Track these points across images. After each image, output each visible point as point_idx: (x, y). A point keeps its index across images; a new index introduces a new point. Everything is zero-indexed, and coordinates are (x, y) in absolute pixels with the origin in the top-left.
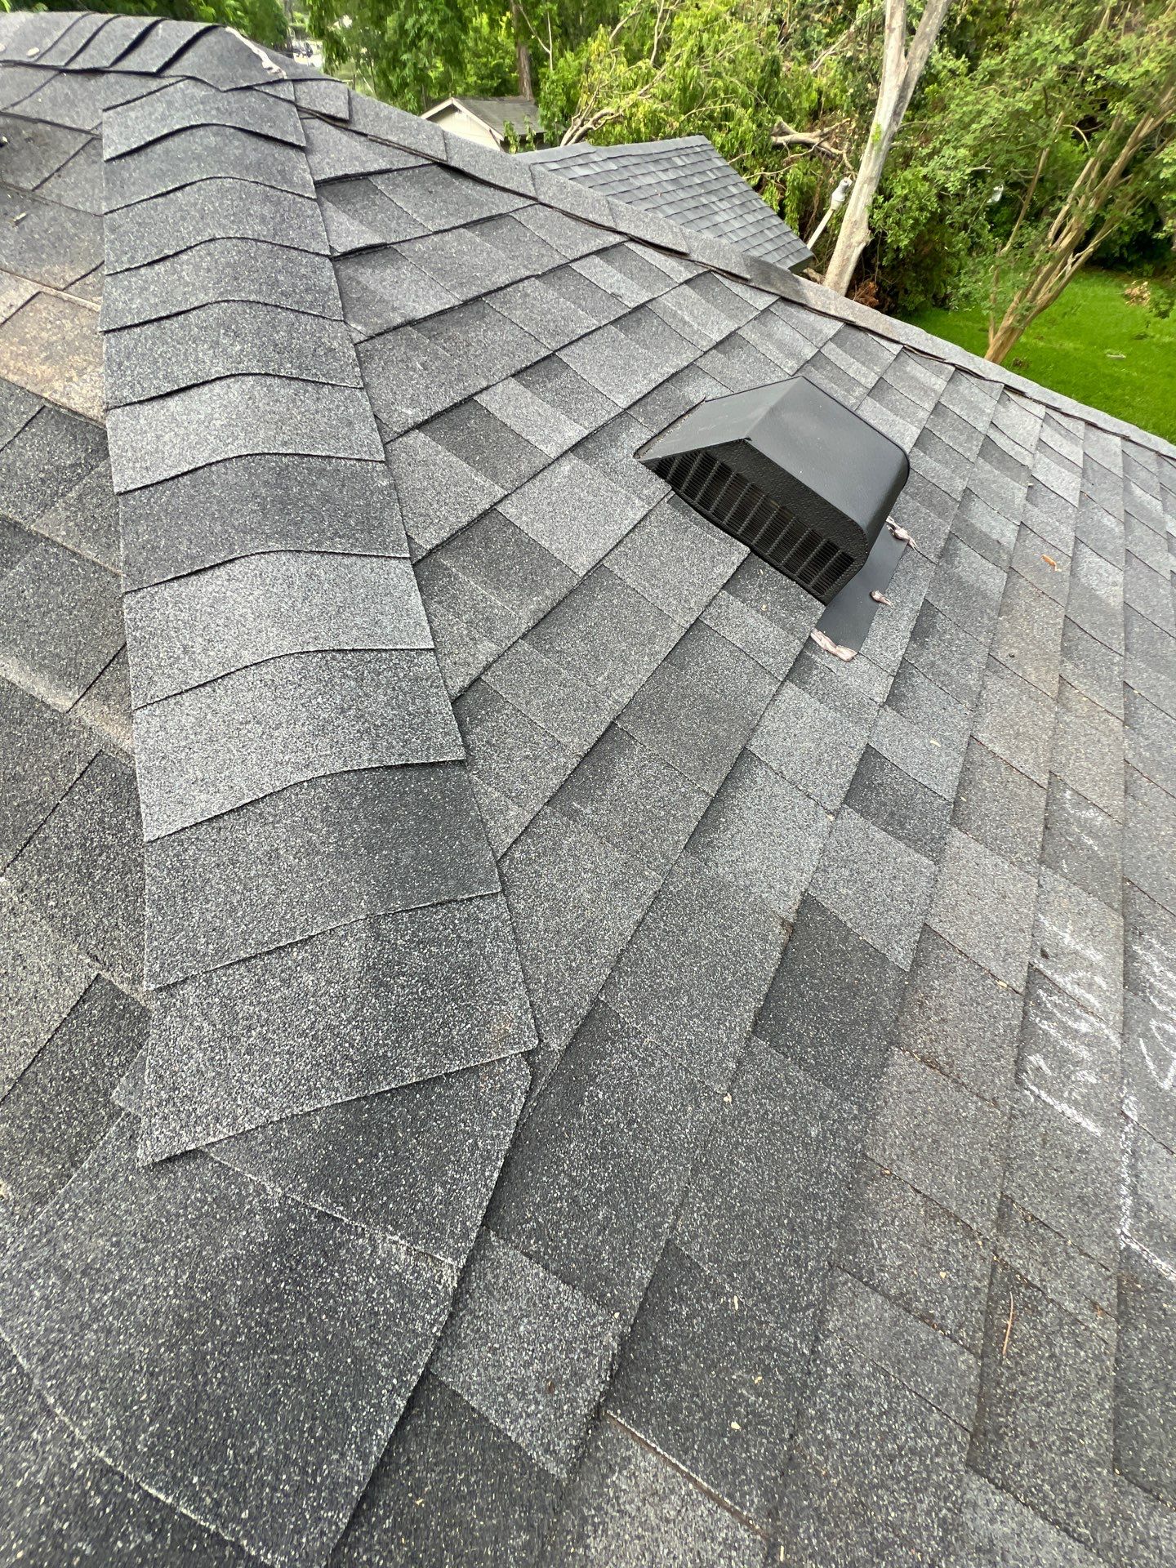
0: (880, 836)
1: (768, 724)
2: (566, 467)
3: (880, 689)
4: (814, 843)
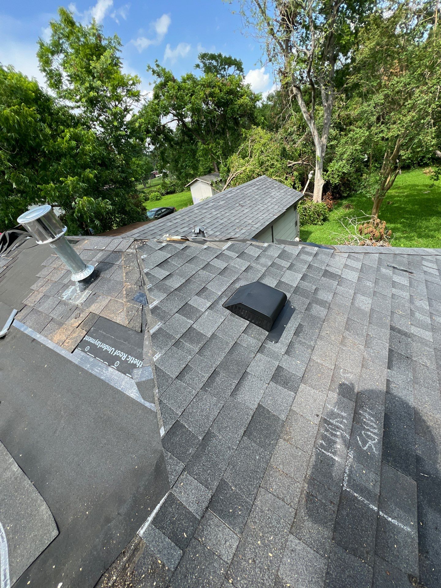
0: (280, 388)
1: (252, 364)
2: (207, 313)
3: (283, 350)
4: (262, 391)
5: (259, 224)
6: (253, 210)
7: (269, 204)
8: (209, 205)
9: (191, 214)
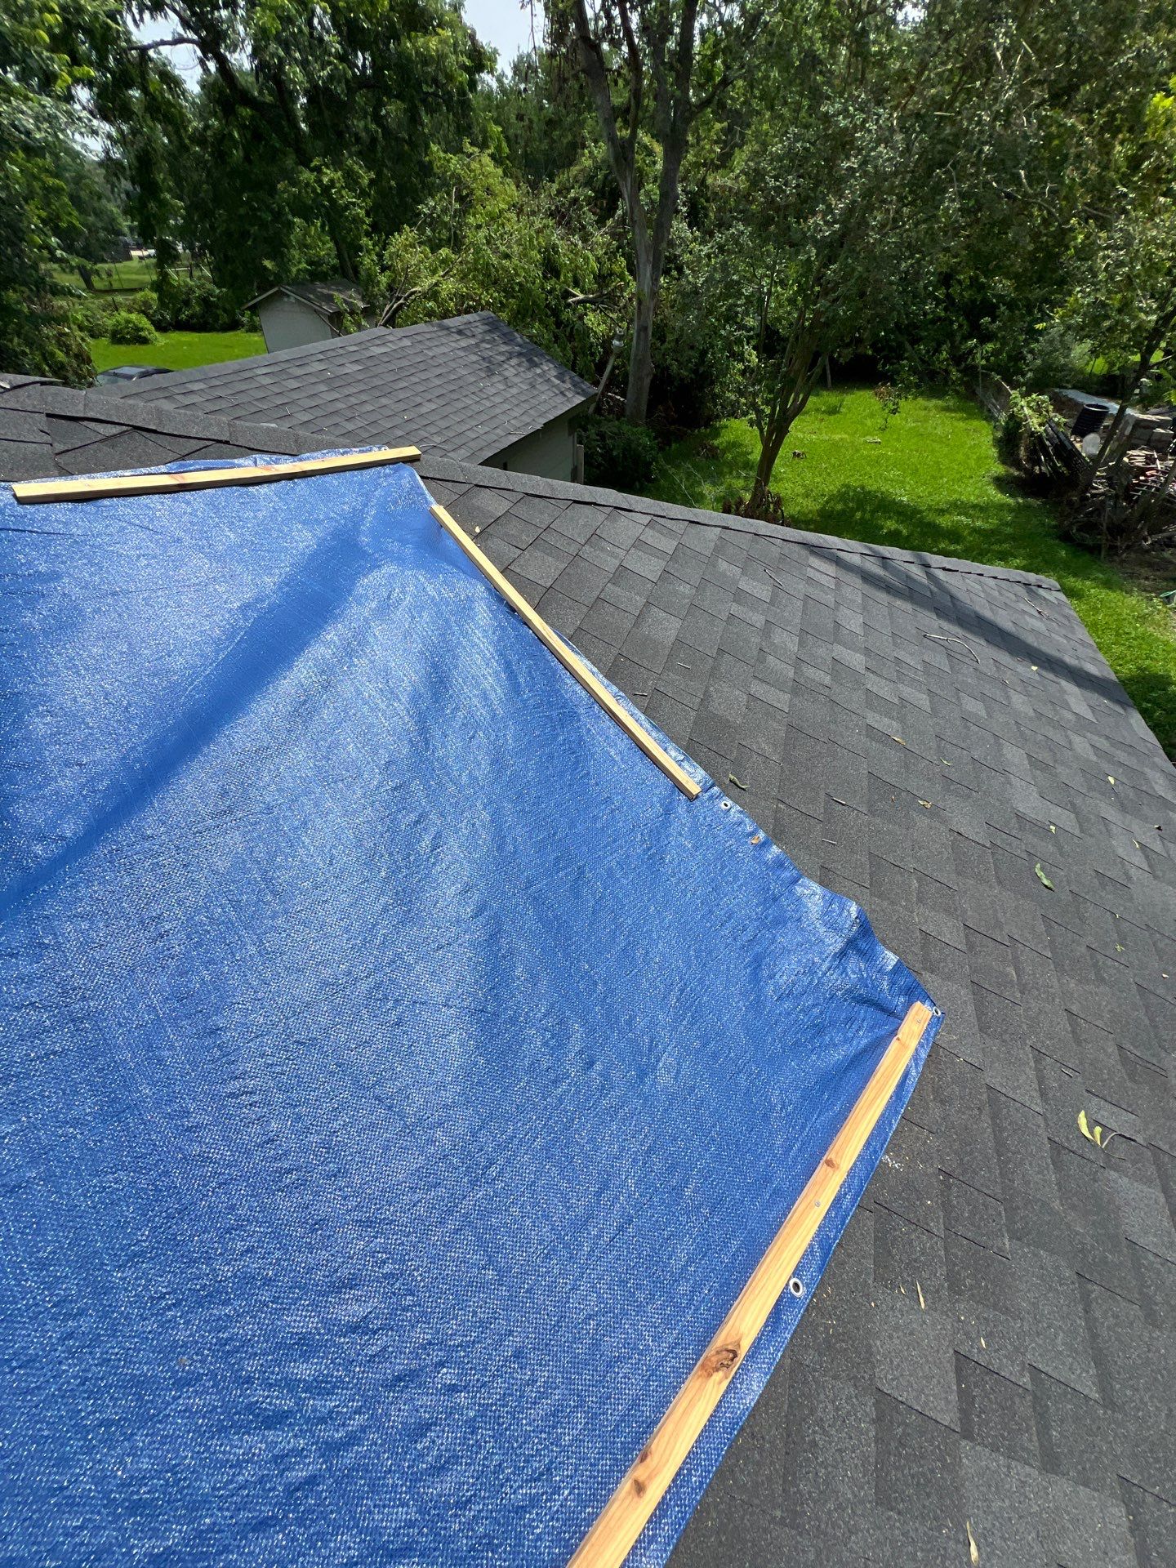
7: (498, 400)
9: (244, 387)
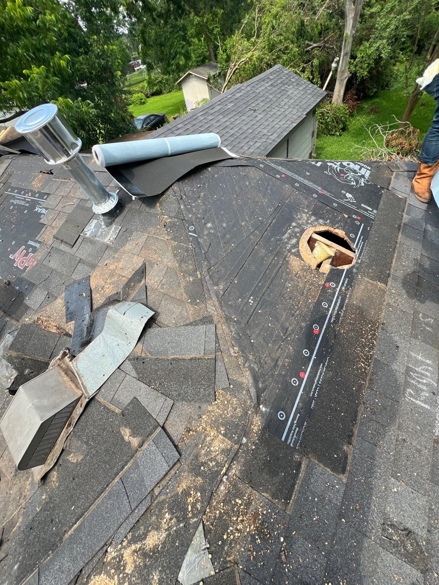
5: (275, 135)
6: (268, 116)
7: (286, 107)
8: (216, 110)
